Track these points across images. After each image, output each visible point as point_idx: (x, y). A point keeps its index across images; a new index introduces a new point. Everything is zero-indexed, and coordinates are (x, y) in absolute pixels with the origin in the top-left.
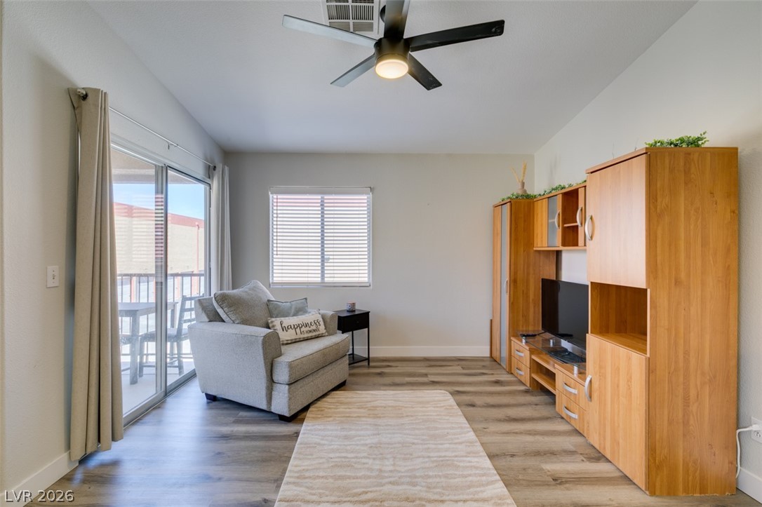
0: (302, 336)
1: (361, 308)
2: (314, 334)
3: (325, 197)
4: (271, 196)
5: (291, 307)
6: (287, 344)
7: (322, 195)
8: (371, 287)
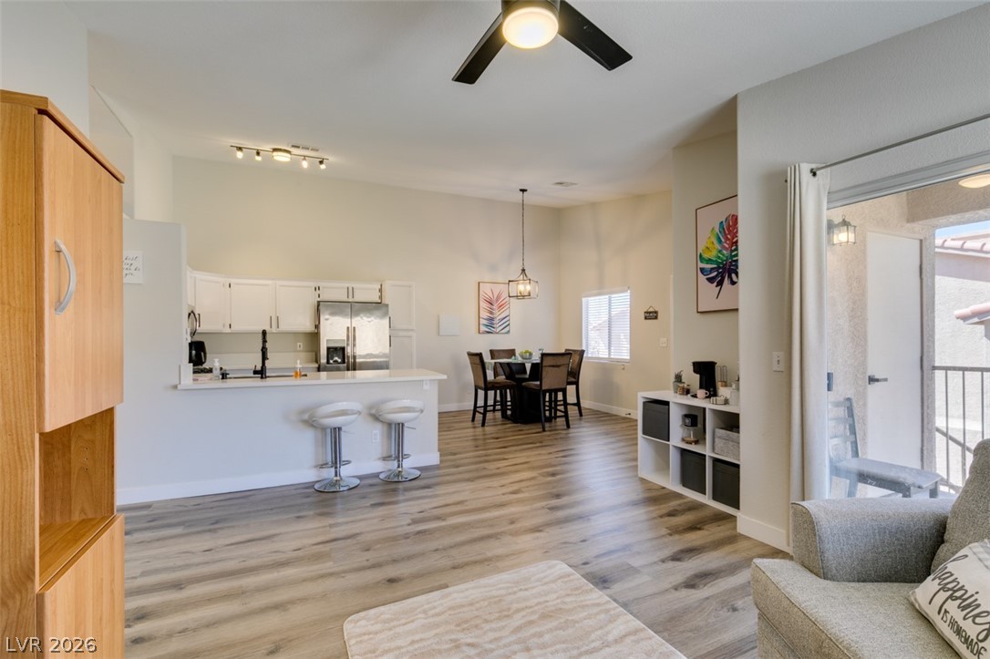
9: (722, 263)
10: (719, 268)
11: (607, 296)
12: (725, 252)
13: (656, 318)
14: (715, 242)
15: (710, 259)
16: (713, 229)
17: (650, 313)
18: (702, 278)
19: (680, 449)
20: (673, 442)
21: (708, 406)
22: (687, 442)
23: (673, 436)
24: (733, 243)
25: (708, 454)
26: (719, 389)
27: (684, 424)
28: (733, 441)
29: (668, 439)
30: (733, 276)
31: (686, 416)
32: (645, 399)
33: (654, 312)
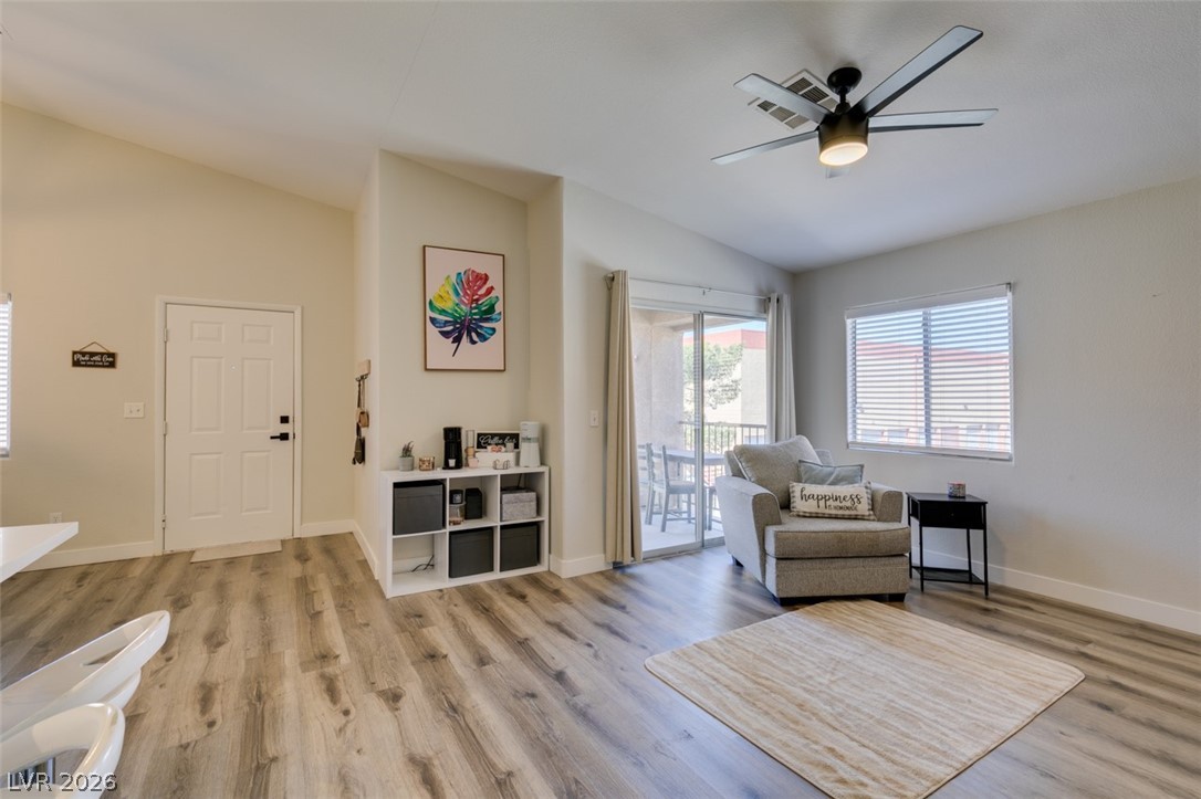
0: (827, 511)
1: (974, 492)
2: (847, 512)
3: (933, 311)
4: (849, 322)
5: (831, 474)
6: (805, 517)
7: (927, 310)
8: (1013, 463)
9: (460, 318)
10: (454, 323)
12: (463, 307)
13: (112, 365)
14: (451, 292)
15: (444, 310)
16: (448, 277)
17: (92, 354)
18: (433, 331)
19: (451, 533)
20: (450, 528)
21: (499, 473)
22: (455, 523)
23: (448, 519)
24: (473, 301)
25: (499, 524)
26: (474, 456)
27: (451, 502)
28: (521, 501)
29: (444, 526)
30: (473, 334)
31: (452, 493)
32: (397, 485)
33: (102, 354)
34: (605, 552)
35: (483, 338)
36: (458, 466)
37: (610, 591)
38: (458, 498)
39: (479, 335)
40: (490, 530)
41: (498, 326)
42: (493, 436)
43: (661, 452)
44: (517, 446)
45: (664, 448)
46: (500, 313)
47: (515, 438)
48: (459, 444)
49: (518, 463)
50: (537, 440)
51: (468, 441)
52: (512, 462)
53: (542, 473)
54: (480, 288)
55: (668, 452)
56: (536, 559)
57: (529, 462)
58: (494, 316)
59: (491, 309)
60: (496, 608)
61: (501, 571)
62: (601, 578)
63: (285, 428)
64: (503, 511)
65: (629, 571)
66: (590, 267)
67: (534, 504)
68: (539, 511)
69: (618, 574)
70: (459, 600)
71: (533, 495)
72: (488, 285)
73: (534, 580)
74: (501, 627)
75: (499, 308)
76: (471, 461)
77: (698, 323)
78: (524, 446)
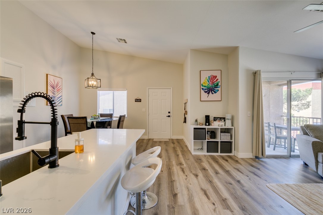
9: (209, 88)
10: (208, 89)
11: (112, 92)
12: (210, 85)
13: (141, 101)
14: (207, 81)
15: (205, 86)
16: (206, 78)
17: (138, 99)
18: (202, 91)
19: (207, 141)
20: (207, 140)
21: (220, 127)
22: (208, 139)
23: (206, 138)
24: (213, 83)
25: (220, 141)
26: (213, 123)
27: (207, 134)
28: (226, 135)
29: (206, 139)
30: (213, 92)
31: (208, 131)
32: (194, 128)
33: (139, 99)
34: (252, 153)
35: (215, 92)
36: (209, 125)
37: (254, 164)
38: (209, 133)
39: (214, 92)
40: (217, 142)
41: (219, 89)
42: (218, 118)
43: (274, 125)
44: (225, 121)
45: (275, 124)
46: (220, 86)
47: (224, 119)
48: (209, 120)
49: (225, 125)
50: (231, 119)
51: (211, 119)
52: (224, 125)
53: (232, 128)
54: (214, 79)
55: (276, 125)
56: (230, 151)
57: (228, 125)
58: (218, 86)
59: (218, 85)
60: (219, 162)
61: (221, 153)
62: (251, 160)
63: (169, 114)
64: (221, 138)
65: (261, 159)
66: (248, 70)
67: (230, 137)
68: (231, 139)
69: (257, 160)
70: (210, 158)
71: (229, 134)
72: (217, 78)
73: (230, 157)
74: (221, 166)
75: (220, 84)
76: (212, 124)
77: (289, 83)
78: (227, 121)
